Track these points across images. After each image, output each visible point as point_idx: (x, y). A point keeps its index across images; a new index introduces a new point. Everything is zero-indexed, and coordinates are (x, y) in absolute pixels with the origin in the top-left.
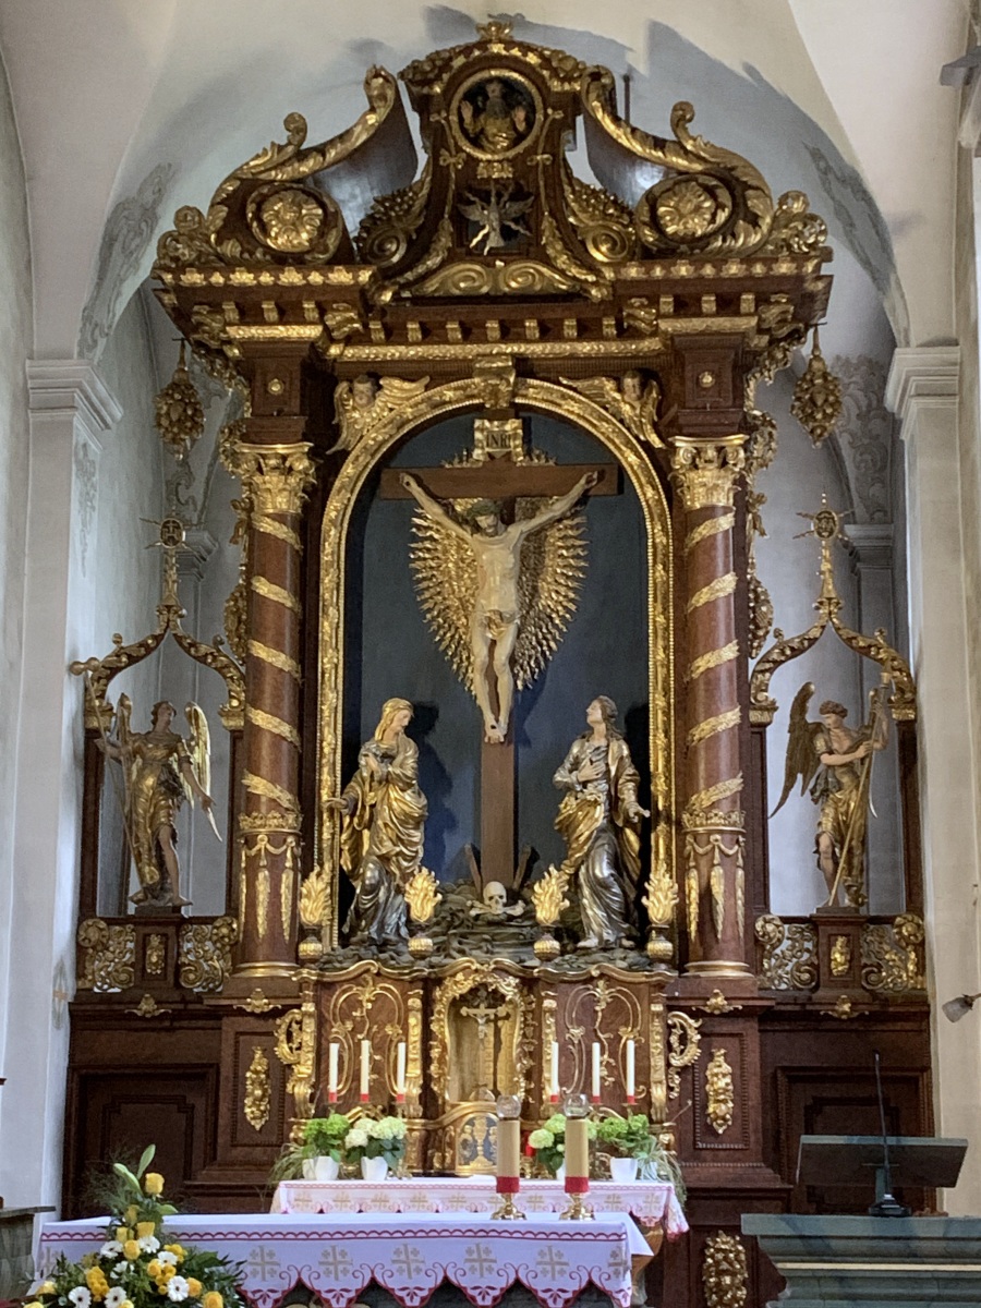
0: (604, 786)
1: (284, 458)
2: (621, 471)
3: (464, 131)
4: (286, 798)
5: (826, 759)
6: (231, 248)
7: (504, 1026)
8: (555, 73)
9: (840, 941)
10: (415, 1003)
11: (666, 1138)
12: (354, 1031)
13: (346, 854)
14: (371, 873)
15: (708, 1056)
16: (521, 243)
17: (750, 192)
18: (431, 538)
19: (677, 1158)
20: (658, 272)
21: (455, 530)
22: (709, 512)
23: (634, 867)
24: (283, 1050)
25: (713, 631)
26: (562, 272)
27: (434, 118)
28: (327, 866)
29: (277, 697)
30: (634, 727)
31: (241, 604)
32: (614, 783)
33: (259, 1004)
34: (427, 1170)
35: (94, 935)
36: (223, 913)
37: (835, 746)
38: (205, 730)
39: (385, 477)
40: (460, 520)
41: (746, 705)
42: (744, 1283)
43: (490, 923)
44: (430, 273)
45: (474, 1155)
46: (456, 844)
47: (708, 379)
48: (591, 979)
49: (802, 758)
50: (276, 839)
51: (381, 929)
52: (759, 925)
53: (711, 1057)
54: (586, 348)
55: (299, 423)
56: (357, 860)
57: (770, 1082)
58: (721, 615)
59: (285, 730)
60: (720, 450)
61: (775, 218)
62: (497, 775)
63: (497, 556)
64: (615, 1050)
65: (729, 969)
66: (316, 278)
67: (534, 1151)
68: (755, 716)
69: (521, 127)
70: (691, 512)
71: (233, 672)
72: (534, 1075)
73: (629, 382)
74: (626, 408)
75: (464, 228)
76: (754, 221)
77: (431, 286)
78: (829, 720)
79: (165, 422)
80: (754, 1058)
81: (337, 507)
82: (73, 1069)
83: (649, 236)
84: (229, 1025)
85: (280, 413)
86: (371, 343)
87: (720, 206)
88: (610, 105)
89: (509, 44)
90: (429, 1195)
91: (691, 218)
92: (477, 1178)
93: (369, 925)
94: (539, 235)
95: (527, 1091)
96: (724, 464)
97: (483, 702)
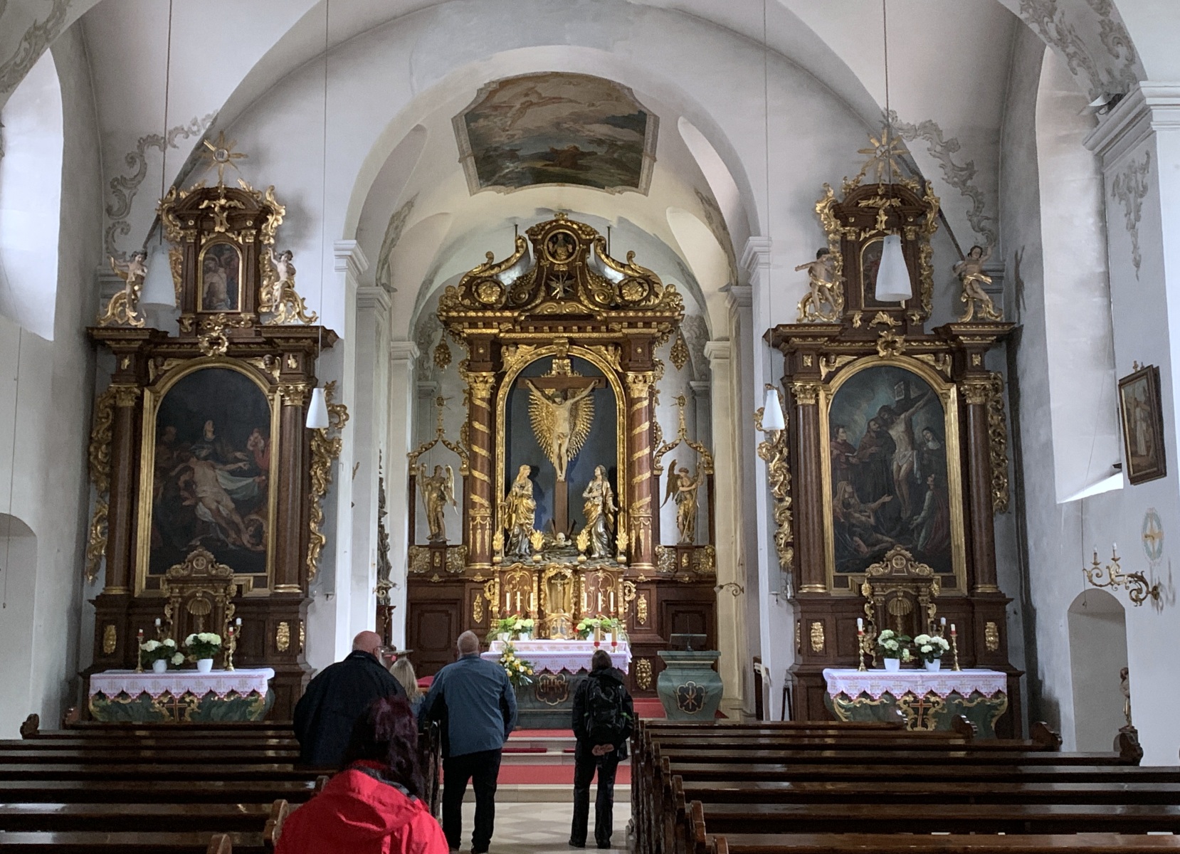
0: (601, 498)
1: (485, 377)
2: (607, 380)
3: (549, 252)
4: (486, 503)
5: (681, 489)
6: (467, 302)
7: (567, 587)
8: (583, 232)
9: (685, 555)
10: (535, 579)
11: (623, 626)
12: (513, 588)
13: (506, 522)
14: (516, 530)
15: (638, 597)
16: (570, 296)
17: (655, 285)
18: (536, 404)
19: (628, 633)
20: (622, 314)
21: (546, 401)
22: (640, 399)
23: (611, 528)
24: (487, 595)
25: (640, 444)
26: (585, 306)
27: (538, 247)
28: (500, 527)
29: (482, 466)
30: (611, 476)
31: (467, 429)
32: (604, 497)
33: (479, 578)
34: (540, 637)
35: (414, 551)
36: (461, 543)
37: (684, 484)
38: (452, 474)
39: (519, 380)
40: (548, 398)
41: (652, 468)
42: (650, 676)
43: (559, 548)
44: (537, 306)
45: (556, 633)
46: (546, 518)
47: (639, 350)
48: (597, 570)
49: (672, 487)
50: (483, 518)
51: (520, 550)
52: (656, 549)
53: (639, 597)
54: (595, 335)
55: (490, 365)
56: (510, 524)
57: (660, 605)
58: (644, 437)
59: (486, 478)
60: (644, 376)
61: (664, 294)
62: (562, 493)
63: (562, 412)
64: (606, 595)
65: (646, 566)
66: (498, 314)
67: (578, 631)
68: (656, 472)
69: (571, 251)
70: (634, 398)
71: (464, 455)
72: (577, 604)
73: (610, 348)
74: (609, 357)
75: (549, 289)
76: (657, 296)
77: (538, 311)
78: (682, 474)
79: (438, 360)
80: (654, 597)
81: (503, 393)
82: (408, 600)
83: (619, 300)
84: (468, 586)
85: (483, 361)
86: (515, 332)
87: (645, 290)
88: (604, 250)
89: (567, 221)
90: (544, 646)
91: (633, 294)
92: (556, 639)
93: (515, 549)
94: (577, 292)
95: (575, 610)
96: (645, 382)
97: (557, 465)
